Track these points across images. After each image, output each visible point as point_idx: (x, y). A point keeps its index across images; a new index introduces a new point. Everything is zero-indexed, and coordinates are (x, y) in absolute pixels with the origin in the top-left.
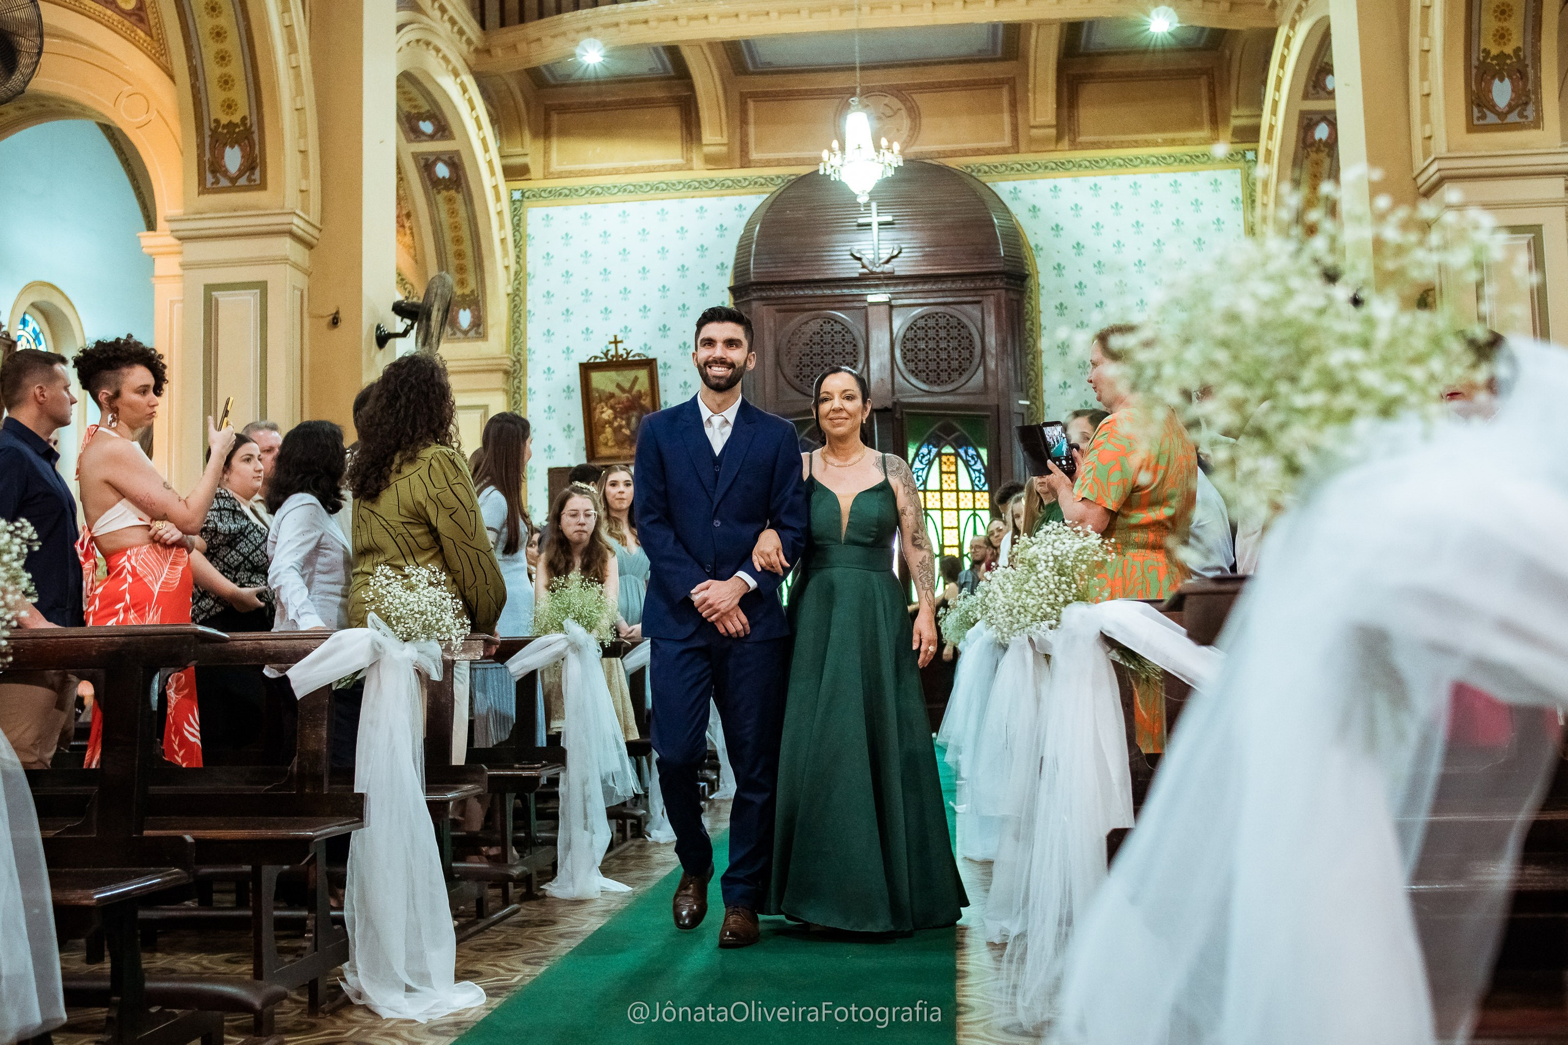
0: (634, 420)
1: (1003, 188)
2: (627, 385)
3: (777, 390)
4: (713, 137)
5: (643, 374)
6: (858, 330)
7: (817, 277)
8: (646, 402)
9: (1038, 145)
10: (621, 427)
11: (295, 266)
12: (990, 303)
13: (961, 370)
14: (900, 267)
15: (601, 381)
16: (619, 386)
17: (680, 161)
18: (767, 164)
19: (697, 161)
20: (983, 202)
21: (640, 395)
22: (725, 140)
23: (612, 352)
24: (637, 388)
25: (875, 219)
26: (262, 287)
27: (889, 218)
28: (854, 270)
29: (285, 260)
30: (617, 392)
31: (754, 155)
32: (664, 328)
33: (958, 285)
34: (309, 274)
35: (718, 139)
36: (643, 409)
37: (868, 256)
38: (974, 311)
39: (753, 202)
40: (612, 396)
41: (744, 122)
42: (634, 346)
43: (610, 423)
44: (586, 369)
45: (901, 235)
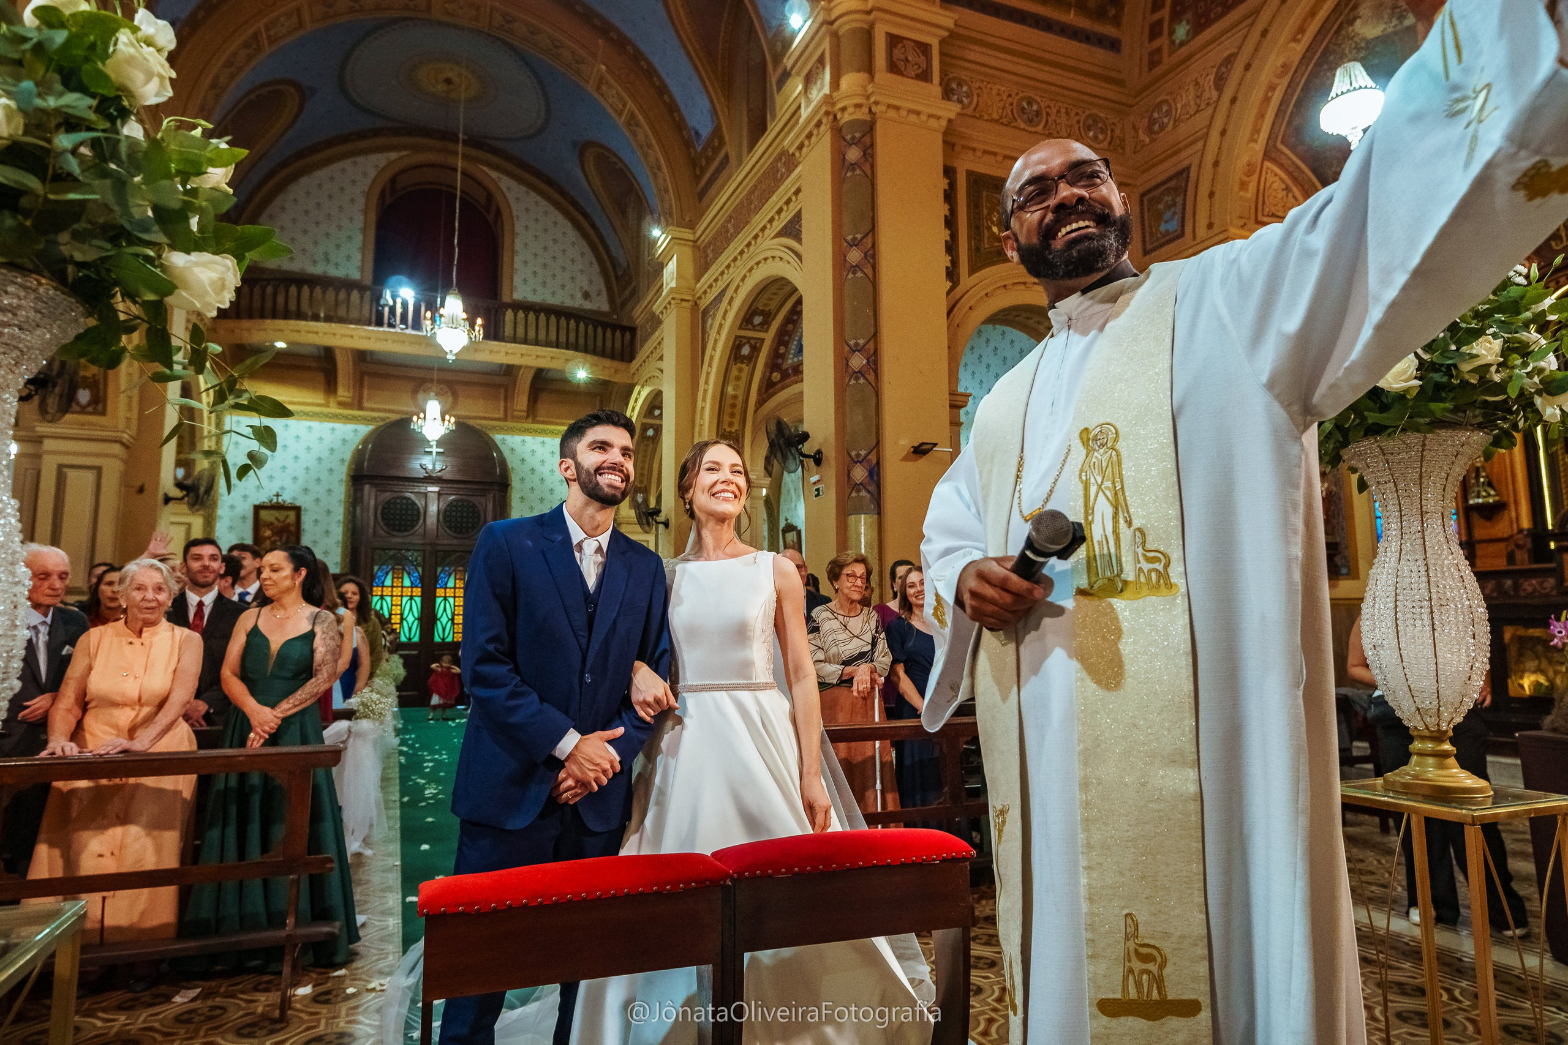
0: (284, 538)
1: (498, 438)
2: (282, 519)
3: (374, 531)
4: (343, 393)
5: (292, 515)
6: (420, 503)
7: (402, 474)
8: (293, 529)
9: (518, 419)
10: (275, 541)
11: (122, 459)
12: (490, 496)
13: (473, 528)
14: (446, 476)
15: (264, 515)
16: (277, 519)
17: (322, 401)
18: (373, 410)
19: (332, 403)
20: (490, 448)
21: (289, 525)
22: (351, 394)
23: (275, 500)
24: (288, 520)
25: (435, 450)
26: (99, 470)
27: (441, 450)
28: (422, 474)
29: (115, 456)
30: (276, 523)
31: (366, 405)
32: (306, 490)
33: (475, 487)
34: (125, 462)
35: (346, 394)
36: (290, 532)
37: (430, 467)
38: (482, 500)
39: (364, 429)
40: (272, 524)
41: (361, 387)
42: (287, 498)
43: (269, 538)
44: (258, 509)
45: (449, 459)
